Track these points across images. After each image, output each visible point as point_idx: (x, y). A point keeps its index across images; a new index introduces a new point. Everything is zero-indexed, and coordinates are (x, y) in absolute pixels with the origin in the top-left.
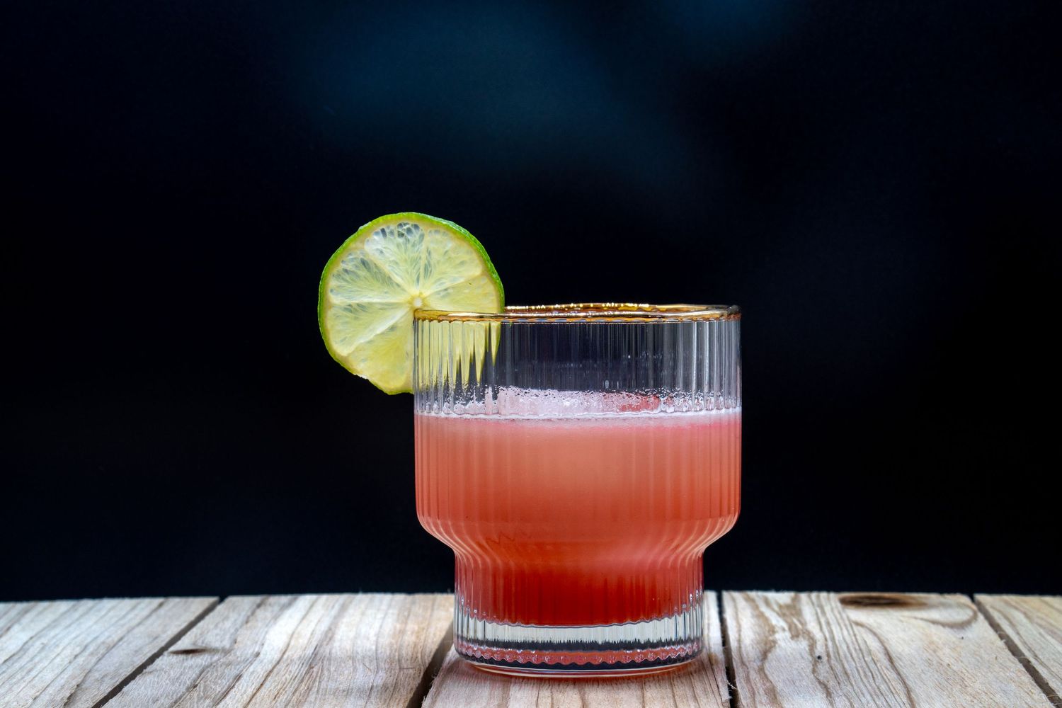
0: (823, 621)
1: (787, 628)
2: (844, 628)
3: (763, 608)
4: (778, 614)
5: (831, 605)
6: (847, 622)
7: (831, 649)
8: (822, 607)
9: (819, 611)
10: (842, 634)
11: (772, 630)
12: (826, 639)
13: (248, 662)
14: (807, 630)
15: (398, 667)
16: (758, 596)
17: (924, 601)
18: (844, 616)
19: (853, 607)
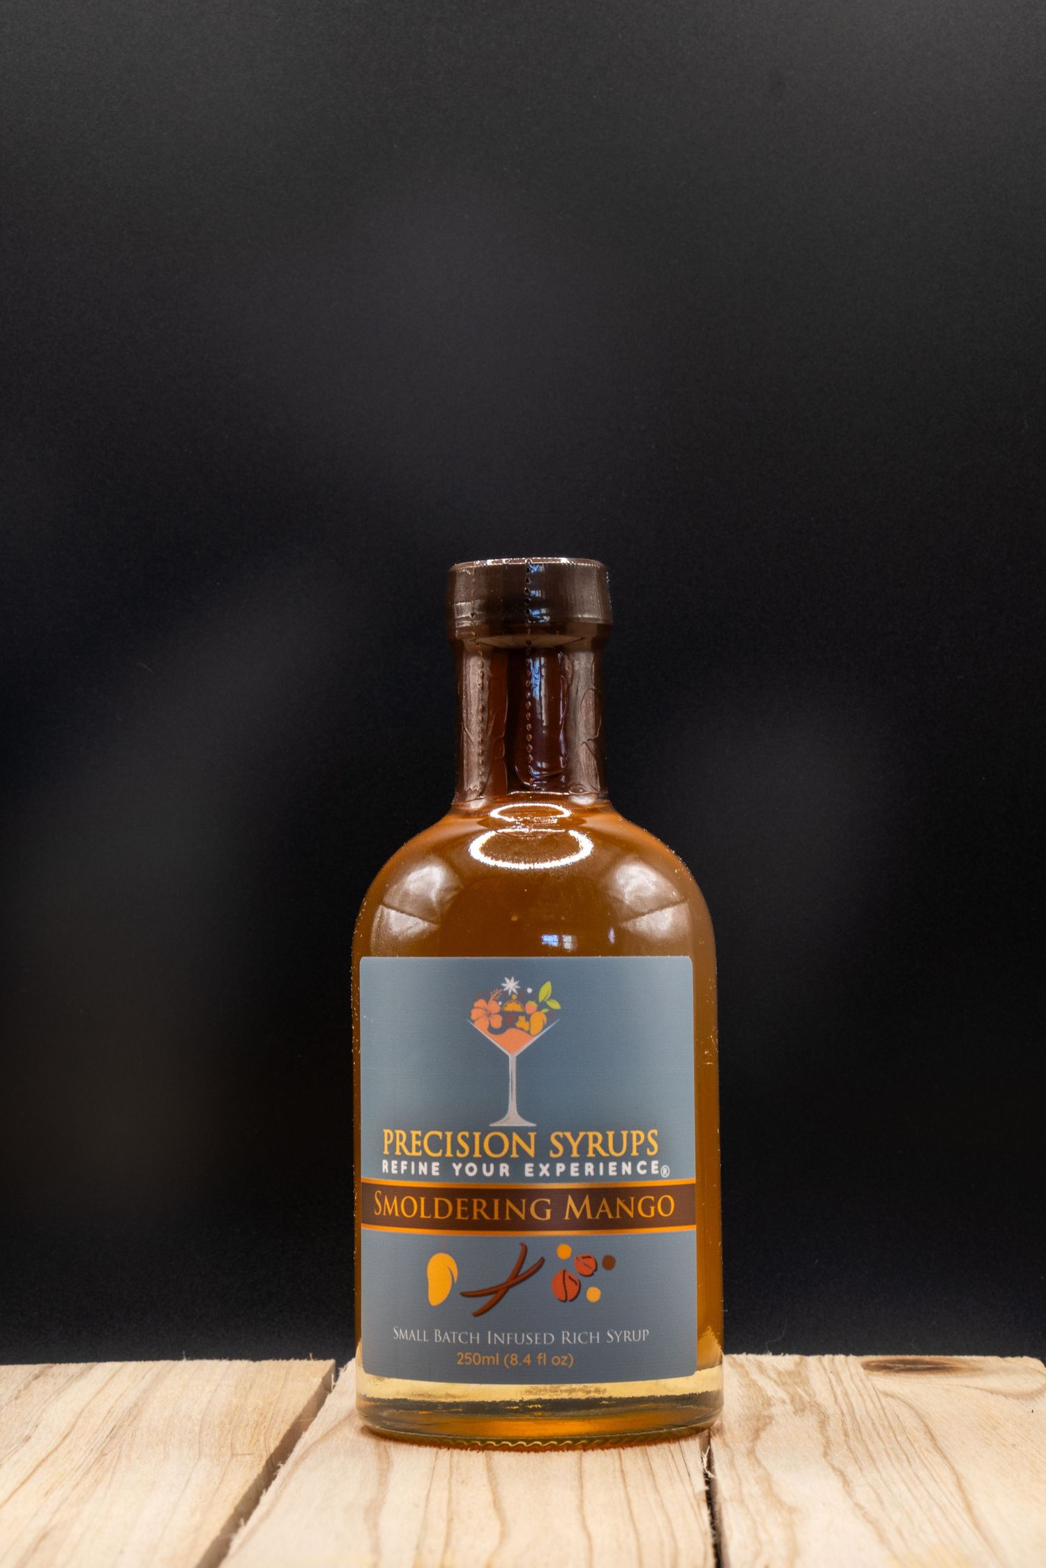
0: (838, 1391)
1: (788, 1401)
2: (868, 1400)
3: (755, 1376)
4: (775, 1382)
5: (849, 1370)
6: (873, 1393)
7: (849, 1427)
8: (837, 1375)
9: (833, 1379)
10: (866, 1407)
11: (768, 1403)
12: (842, 1413)
13: (12, 1448)
14: (817, 1404)
15: (229, 1453)
16: (748, 1361)
17: (979, 1365)
18: (869, 1384)
19: (880, 1373)
